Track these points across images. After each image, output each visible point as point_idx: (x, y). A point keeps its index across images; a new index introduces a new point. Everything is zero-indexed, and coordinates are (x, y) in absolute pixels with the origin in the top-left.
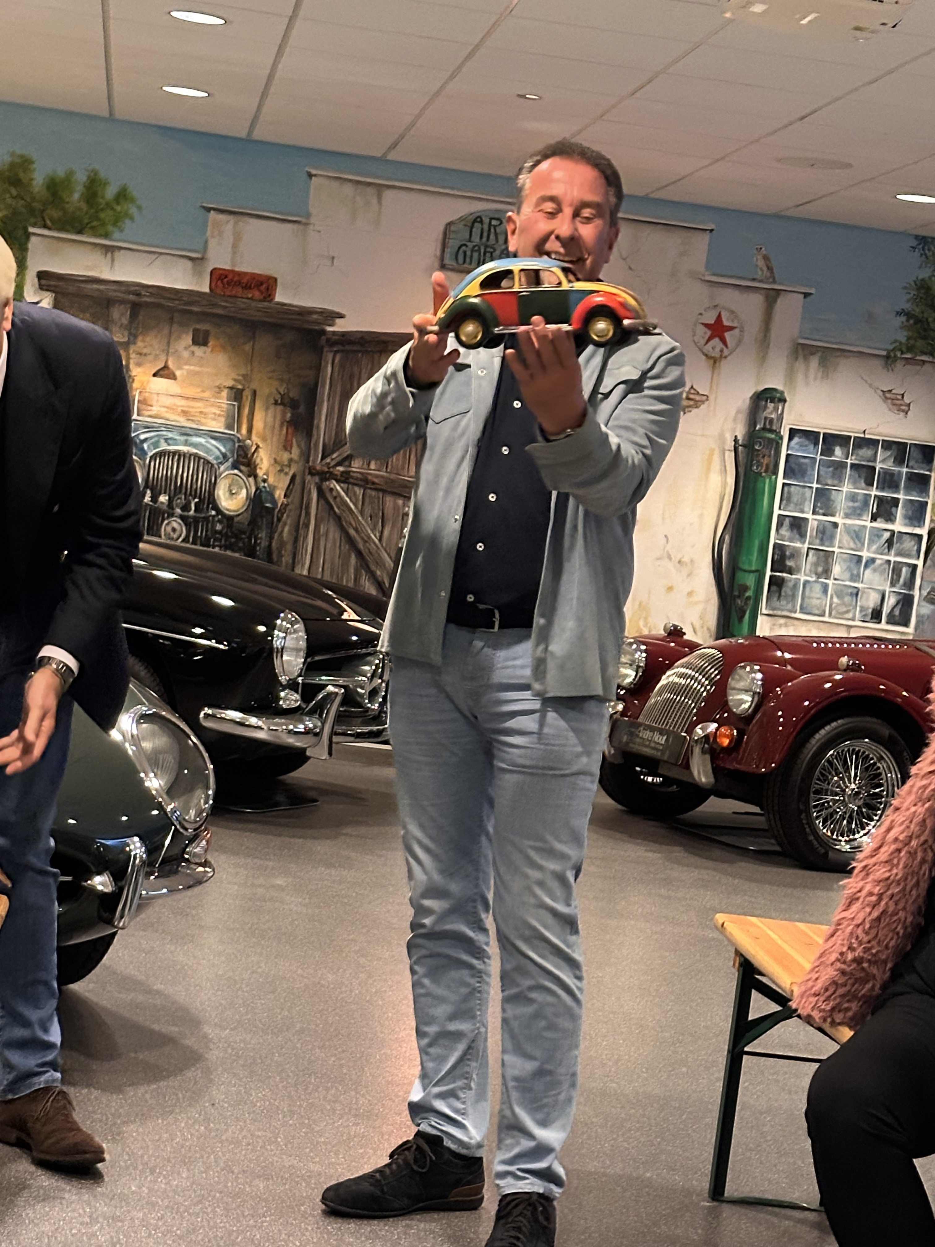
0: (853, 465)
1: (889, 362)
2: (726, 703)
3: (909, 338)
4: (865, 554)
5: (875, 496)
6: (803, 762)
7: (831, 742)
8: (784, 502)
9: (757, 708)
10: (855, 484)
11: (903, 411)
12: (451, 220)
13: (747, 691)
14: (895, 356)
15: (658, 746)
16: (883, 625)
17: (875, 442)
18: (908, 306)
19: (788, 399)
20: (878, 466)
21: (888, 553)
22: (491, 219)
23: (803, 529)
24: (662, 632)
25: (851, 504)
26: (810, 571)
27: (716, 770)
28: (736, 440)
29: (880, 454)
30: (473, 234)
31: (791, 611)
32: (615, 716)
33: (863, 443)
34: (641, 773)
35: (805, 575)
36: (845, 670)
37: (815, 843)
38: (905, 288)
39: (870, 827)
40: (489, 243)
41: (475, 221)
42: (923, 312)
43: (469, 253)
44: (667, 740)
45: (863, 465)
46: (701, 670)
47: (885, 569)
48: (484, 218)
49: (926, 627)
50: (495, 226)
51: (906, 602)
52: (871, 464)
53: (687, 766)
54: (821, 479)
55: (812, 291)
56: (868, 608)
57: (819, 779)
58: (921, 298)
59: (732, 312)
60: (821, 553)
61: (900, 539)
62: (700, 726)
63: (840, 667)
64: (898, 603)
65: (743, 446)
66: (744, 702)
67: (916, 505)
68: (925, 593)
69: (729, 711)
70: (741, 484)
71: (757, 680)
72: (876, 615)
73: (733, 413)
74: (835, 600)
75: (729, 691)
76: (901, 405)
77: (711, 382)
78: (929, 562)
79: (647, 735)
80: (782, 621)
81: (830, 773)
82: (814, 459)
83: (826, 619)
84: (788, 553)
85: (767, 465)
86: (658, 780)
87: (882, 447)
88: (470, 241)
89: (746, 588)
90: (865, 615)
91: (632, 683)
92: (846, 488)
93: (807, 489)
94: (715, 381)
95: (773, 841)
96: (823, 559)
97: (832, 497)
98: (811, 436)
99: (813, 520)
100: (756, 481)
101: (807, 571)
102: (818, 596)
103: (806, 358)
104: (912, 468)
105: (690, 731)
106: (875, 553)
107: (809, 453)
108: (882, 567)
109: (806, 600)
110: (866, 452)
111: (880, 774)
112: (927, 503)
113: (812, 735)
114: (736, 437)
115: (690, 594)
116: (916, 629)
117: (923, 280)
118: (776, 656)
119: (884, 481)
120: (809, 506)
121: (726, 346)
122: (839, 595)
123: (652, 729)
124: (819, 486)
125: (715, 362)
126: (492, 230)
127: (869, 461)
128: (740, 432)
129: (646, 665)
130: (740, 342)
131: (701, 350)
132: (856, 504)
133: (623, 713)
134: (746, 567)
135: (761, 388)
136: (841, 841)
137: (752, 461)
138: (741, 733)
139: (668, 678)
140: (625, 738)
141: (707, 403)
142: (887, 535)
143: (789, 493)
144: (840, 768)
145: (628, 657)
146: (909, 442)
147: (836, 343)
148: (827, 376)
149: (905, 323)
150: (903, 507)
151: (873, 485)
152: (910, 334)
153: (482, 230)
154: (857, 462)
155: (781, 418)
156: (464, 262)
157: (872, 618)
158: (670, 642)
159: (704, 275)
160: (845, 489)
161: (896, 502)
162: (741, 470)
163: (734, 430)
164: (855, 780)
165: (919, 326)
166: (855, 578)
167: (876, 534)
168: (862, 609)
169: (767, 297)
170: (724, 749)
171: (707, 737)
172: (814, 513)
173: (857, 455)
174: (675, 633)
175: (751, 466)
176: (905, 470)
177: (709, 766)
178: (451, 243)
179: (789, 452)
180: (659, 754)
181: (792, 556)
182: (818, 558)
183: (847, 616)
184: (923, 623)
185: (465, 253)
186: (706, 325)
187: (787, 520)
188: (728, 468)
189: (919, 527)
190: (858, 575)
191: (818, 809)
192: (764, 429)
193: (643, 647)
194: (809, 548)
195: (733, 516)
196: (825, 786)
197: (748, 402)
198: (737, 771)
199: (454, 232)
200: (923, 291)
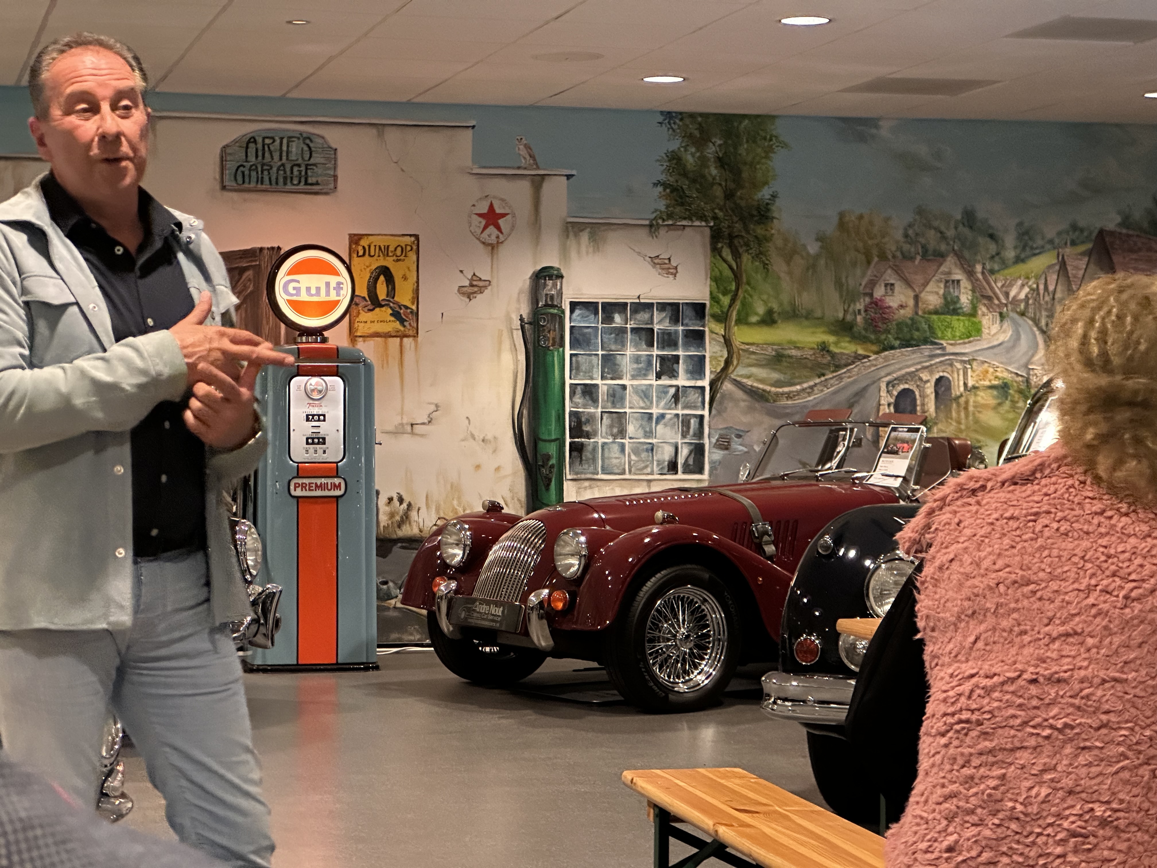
0: (633, 329)
1: (653, 230)
2: (555, 568)
3: (668, 206)
4: (655, 411)
5: (657, 356)
6: (634, 616)
7: (659, 592)
8: (574, 372)
9: (586, 569)
10: (636, 346)
11: (672, 274)
12: (224, 143)
13: (573, 555)
14: (658, 224)
15: (496, 618)
16: (680, 476)
17: (650, 306)
18: (663, 177)
19: (564, 275)
20: (656, 328)
21: (676, 408)
22: (264, 138)
23: (594, 395)
24: (481, 509)
25: (635, 366)
26: (606, 433)
27: (554, 633)
28: (522, 319)
29: (657, 316)
30: (249, 154)
31: (594, 473)
32: (449, 595)
33: (640, 307)
34: (479, 645)
35: (602, 437)
36: (661, 524)
37: (656, 688)
38: (658, 160)
39: (703, 666)
40: (265, 161)
41: (249, 142)
42: (677, 181)
43: (247, 173)
44: (503, 612)
45: (642, 328)
46: (525, 541)
47: (674, 424)
48: (257, 138)
49: (718, 472)
50: (268, 145)
51: (698, 450)
52: (649, 326)
53: (526, 633)
54: (605, 345)
55: (574, 172)
56: (664, 461)
57: (651, 629)
58: (674, 168)
59: (503, 200)
60: (614, 415)
61: (684, 392)
62: (533, 594)
63: (657, 521)
64: (691, 452)
65: (530, 323)
66: (572, 565)
67: (696, 359)
68: (714, 440)
69: (558, 575)
70: (532, 358)
71: (582, 544)
72: (673, 467)
73: (515, 295)
74: (633, 457)
75: (557, 558)
76: (669, 268)
77: (492, 268)
78: (714, 412)
79: (483, 608)
80: (587, 484)
81: (660, 621)
82: (597, 328)
83: (627, 476)
84: (583, 419)
85: (554, 339)
86: (496, 649)
87: (657, 309)
88: (247, 161)
89: (548, 457)
90: (662, 468)
91: (461, 561)
92: (630, 351)
93: (593, 357)
94: (495, 266)
95: (616, 692)
96: (616, 420)
97: (617, 362)
98: (590, 306)
99: (603, 385)
100: (545, 355)
101: (604, 434)
102: (617, 455)
103: (576, 235)
104: (687, 325)
105: (525, 599)
106: (664, 408)
107: (590, 323)
108: (672, 422)
109: (606, 461)
110: (644, 316)
111: (705, 615)
112: (704, 356)
113: (640, 589)
114: (521, 316)
115: (498, 469)
116: (710, 475)
117: (673, 152)
118: (594, 518)
119: (663, 341)
120: (597, 373)
121: (502, 233)
122: (636, 451)
123: (488, 603)
124: (604, 353)
125: (493, 248)
126: (266, 147)
127: (647, 324)
128: (525, 311)
129: (472, 543)
130: (513, 228)
131: (478, 239)
132: (640, 366)
133: (457, 592)
134: (545, 437)
135: (539, 268)
136: (678, 683)
137: (539, 337)
138: (573, 595)
139: (496, 552)
140: (463, 615)
141: (489, 288)
142: (672, 391)
143: (577, 362)
144: (670, 615)
145: (455, 537)
146: (681, 302)
147: (601, 218)
148: (598, 248)
149: (663, 193)
150: (683, 363)
151: (653, 346)
152: (668, 201)
153: (257, 150)
154: (635, 326)
155: (560, 293)
156: (244, 182)
157: (668, 471)
158: (491, 518)
159: (472, 169)
160: (628, 353)
161: (676, 358)
162: (530, 347)
163: (519, 309)
164: (684, 624)
165: (675, 194)
166: (649, 434)
167: (663, 390)
168: (659, 462)
169: (533, 182)
170: (558, 612)
171: (541, 603)
172: (603, 378)
173: (635, 319)
174: (494, 508)
175: (539, 341)
176: (681, 328)
177: (547, 631)
178: (229, 165)
179: (572, 324)
180: (498, 625)
181: (588, 421)
182: (612, 421)
183: (645, 471)
184: (716, 469)
185: (243, 173)
186: (480, 215)
187: (579, 388)
188: (518, 347)
189: (701, 379)
190: (651, 432)
191: (654, 655)
192: (546, 305)
193: (467, 526)
194: (602, 412)
195: (528, 390)
196: (657, 633)
197: (528, 282)
198: (575, 632)
199: (230, 154)
200: (675, 161)
